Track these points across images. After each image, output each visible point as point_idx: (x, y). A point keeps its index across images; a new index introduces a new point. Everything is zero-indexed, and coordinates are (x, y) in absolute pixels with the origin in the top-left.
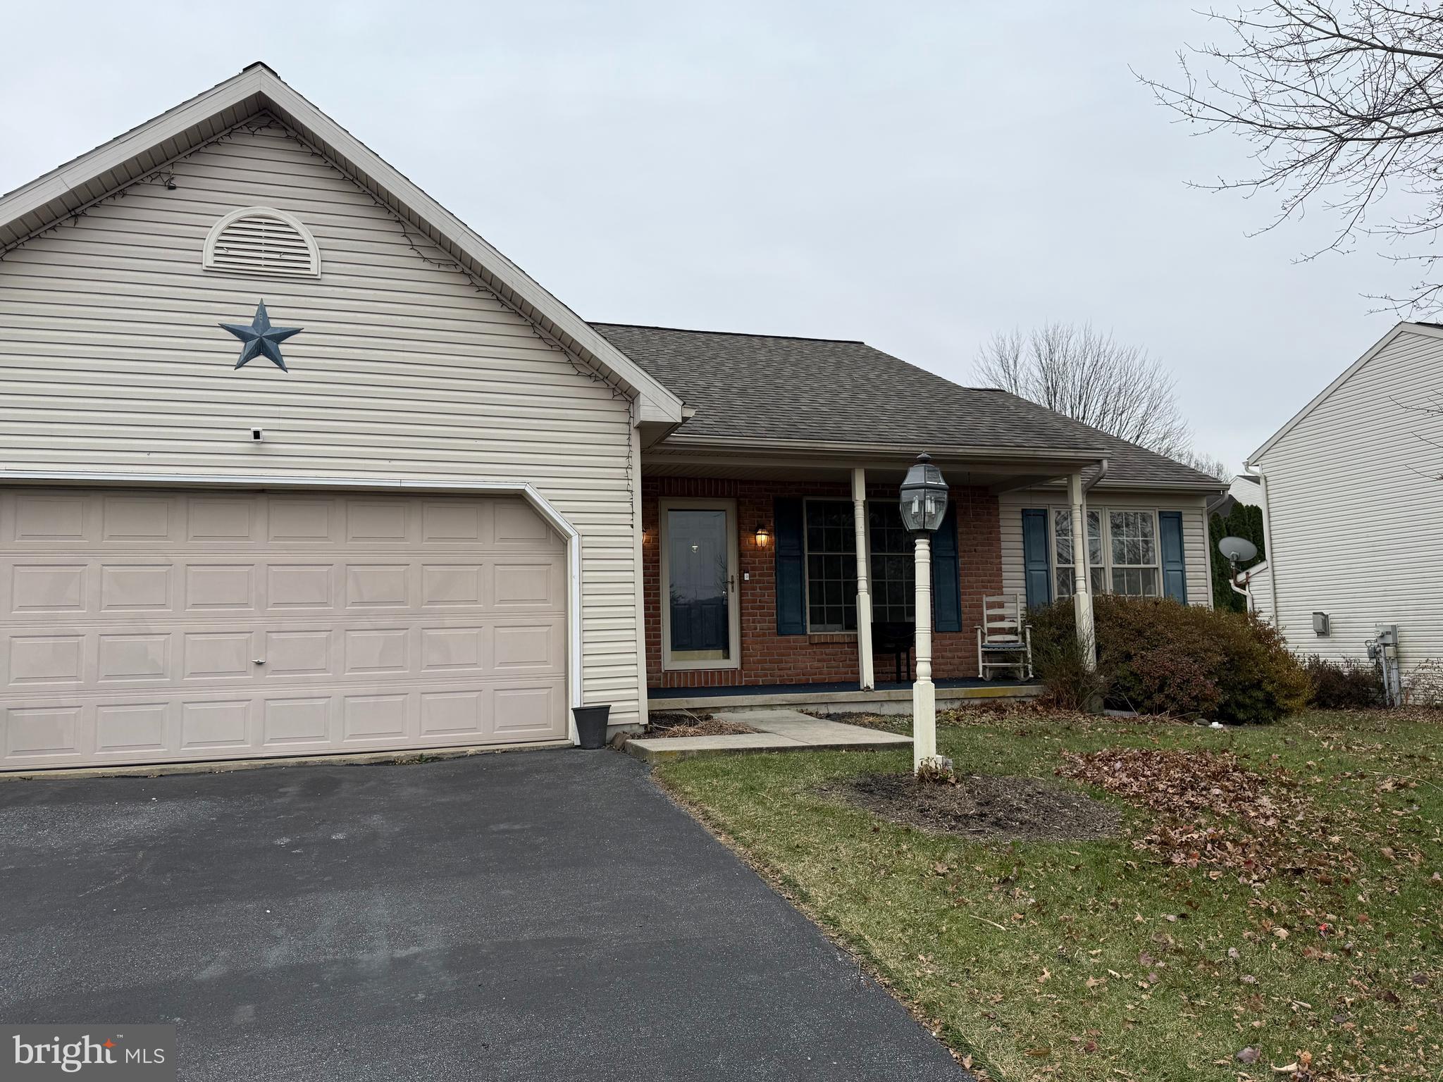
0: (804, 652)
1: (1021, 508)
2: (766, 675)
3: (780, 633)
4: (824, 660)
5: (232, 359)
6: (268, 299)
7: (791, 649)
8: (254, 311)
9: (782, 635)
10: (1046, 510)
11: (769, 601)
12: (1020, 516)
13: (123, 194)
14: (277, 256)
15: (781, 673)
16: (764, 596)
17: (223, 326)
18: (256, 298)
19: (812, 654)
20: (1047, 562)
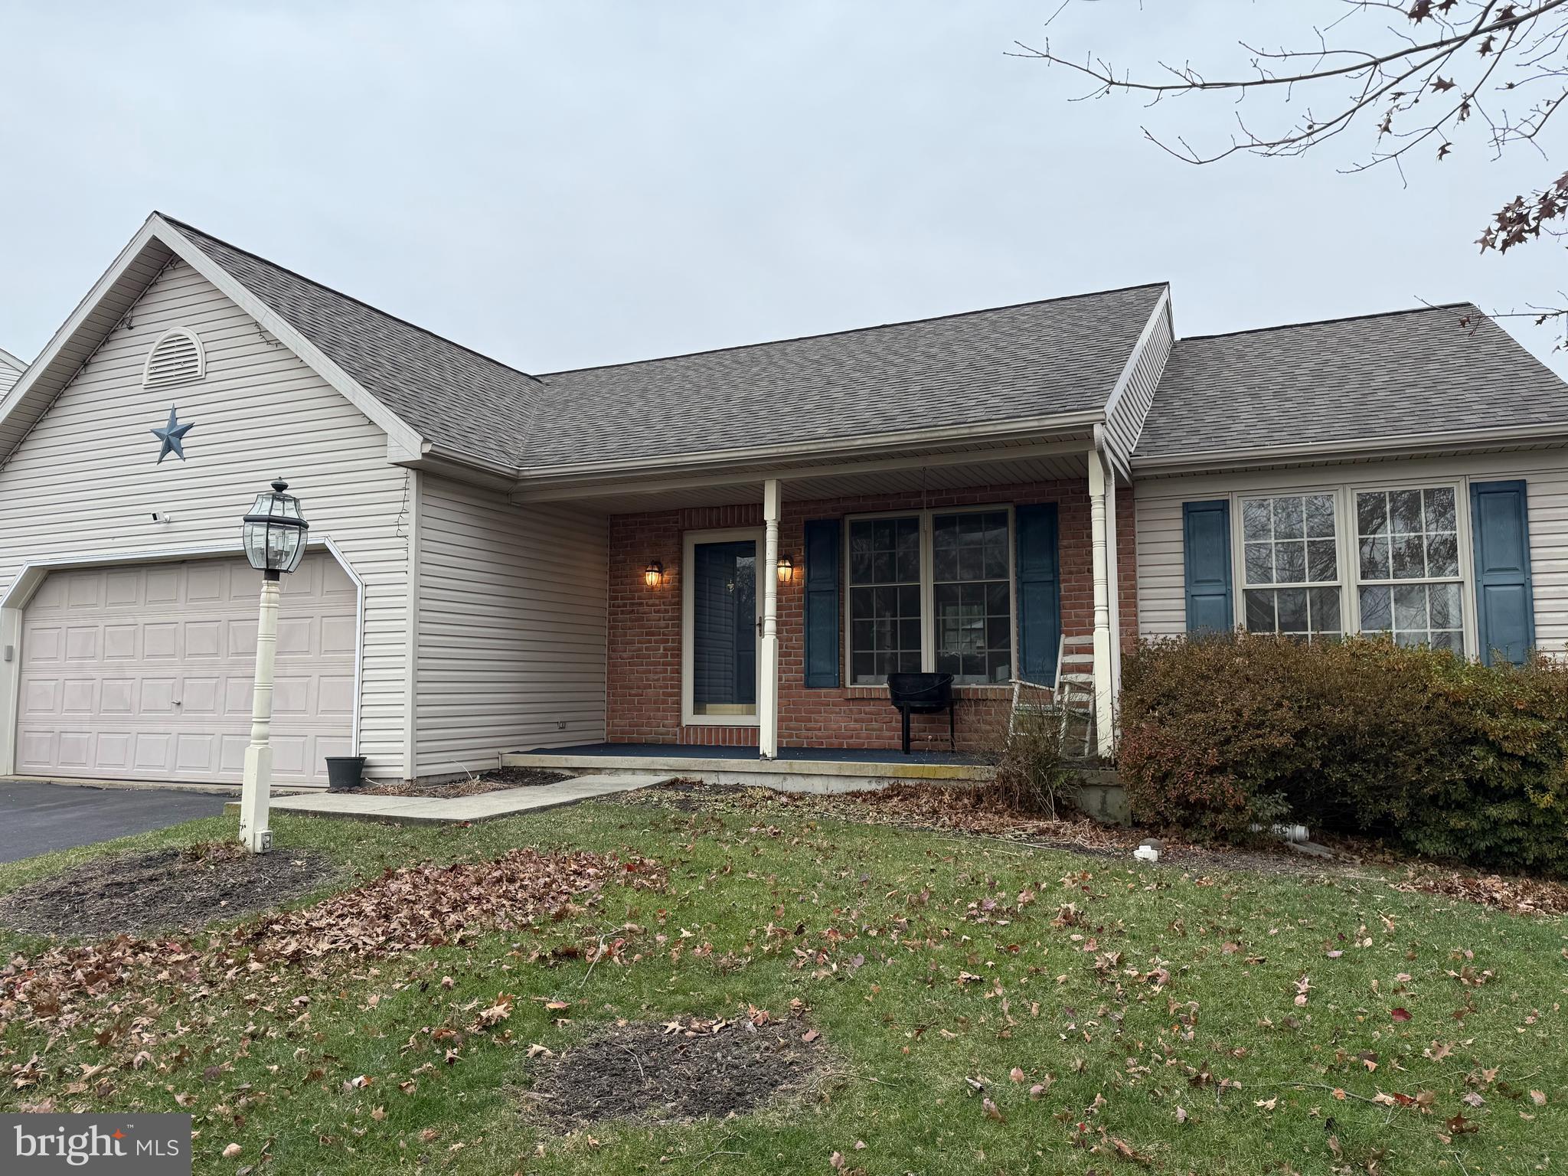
0: (837, 709)
1: (1179, 503)
2: (791, 736)
3: (808, 686)
4: (862, 721)
5: (154, 457)
6: (178, 403)
7: (823, 705)
8: (168, 415)
9: (812, 688)
10: (1228, 501)
11: (796, 646)
12: (1180, 514)
13: (108, 341)
14: (179, 366)
15: (810, 733)
16: (791, 640)
17: (152, 431)
18: (169, 404)
19: (848, 712)
20: (1228, 582)
